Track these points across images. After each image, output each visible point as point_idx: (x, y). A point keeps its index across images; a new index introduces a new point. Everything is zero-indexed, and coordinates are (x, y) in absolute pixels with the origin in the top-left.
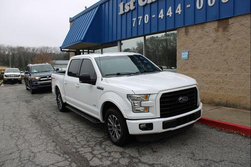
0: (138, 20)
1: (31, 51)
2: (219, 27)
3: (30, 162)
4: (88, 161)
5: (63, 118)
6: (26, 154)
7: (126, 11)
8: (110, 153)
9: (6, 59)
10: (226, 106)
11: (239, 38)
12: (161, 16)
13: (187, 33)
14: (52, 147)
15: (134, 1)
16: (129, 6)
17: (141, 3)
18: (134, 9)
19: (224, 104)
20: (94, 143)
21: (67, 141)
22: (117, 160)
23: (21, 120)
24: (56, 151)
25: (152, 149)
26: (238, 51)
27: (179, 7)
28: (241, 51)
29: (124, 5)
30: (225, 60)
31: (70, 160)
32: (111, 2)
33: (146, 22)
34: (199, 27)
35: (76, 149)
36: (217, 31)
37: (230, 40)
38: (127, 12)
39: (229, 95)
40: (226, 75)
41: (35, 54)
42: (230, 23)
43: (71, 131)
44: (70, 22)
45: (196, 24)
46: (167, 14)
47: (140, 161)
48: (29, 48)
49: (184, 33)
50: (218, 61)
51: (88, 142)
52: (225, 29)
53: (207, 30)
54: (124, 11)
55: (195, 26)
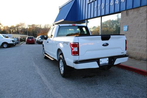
0: (97, 6)
12: (112, 4)
18: (96, 0)
33: (102, 8)
34: (136, 10)
38: (91, 2)
44: (59, 9)
46: (116, 3)
49: (125, 15)
53: (140, 11)
54: (89, 1)
55: (133, 10)
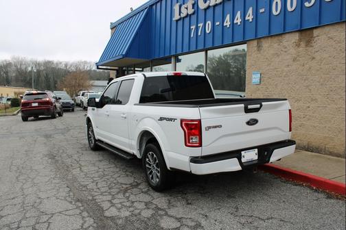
0: (197, 28)
1: (63, 66)
2: (300, 40)
3: (34, 209)
4: (103, 211)
5: (87, 159)
6: (31, 199)
7: (182, 15)
8: (133, 202)
9: (28, 78)
10: (307, 150)
11: (326, 56)
12: (227, 23)
13: (259, 47)
14: (64, 193)
15: (193, 2)
16: (187, 8)
17: (202, 6)
18: (194, 14)
19: (305, 147)
20: (118, 190)
21: (85, 186)
22: (138, 211)
23: (34, 159)
24: (67, 198)
25: (187, 200)
26: (324, 74)
27: (250, 11)
28: (328, 74)
29: (180, 7)
30: (307, 87)
31: (82, 208)
32: (164, 2)
33: (207, 32)
34: (275, 39)
35: (93, 197)
36: (298, 45)
37: (314, 58)
38: (184, 18)
39: (312, 135)
40: (309, 107)
41: (69, 72)
42: (315, 35)
43: (93, 175)
44: (112, 29)
45: (272, 36)
46: (235, 22)
47: (166, 214)
48: (61, 63)
49: (256, 48)
50: (298, 87)
51: (110, 189)
52: (308, 43)
53: (285, 43)
54: (180, 15)
55: (269, 39)
